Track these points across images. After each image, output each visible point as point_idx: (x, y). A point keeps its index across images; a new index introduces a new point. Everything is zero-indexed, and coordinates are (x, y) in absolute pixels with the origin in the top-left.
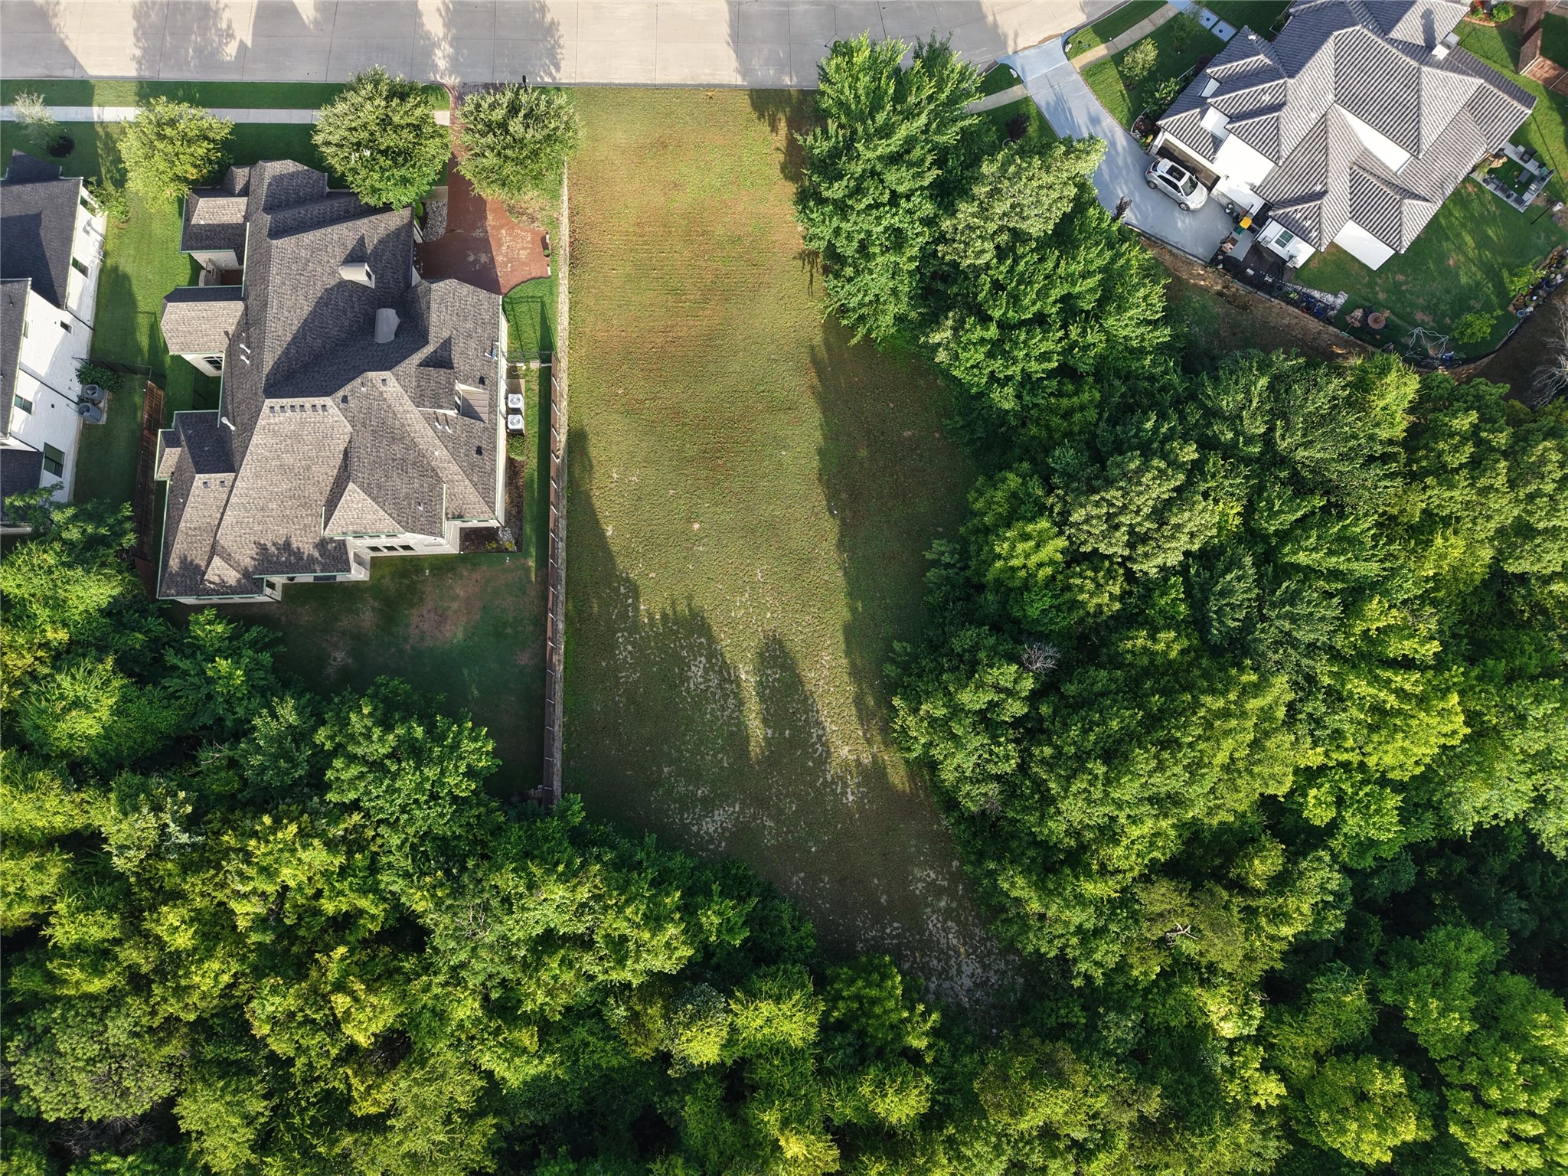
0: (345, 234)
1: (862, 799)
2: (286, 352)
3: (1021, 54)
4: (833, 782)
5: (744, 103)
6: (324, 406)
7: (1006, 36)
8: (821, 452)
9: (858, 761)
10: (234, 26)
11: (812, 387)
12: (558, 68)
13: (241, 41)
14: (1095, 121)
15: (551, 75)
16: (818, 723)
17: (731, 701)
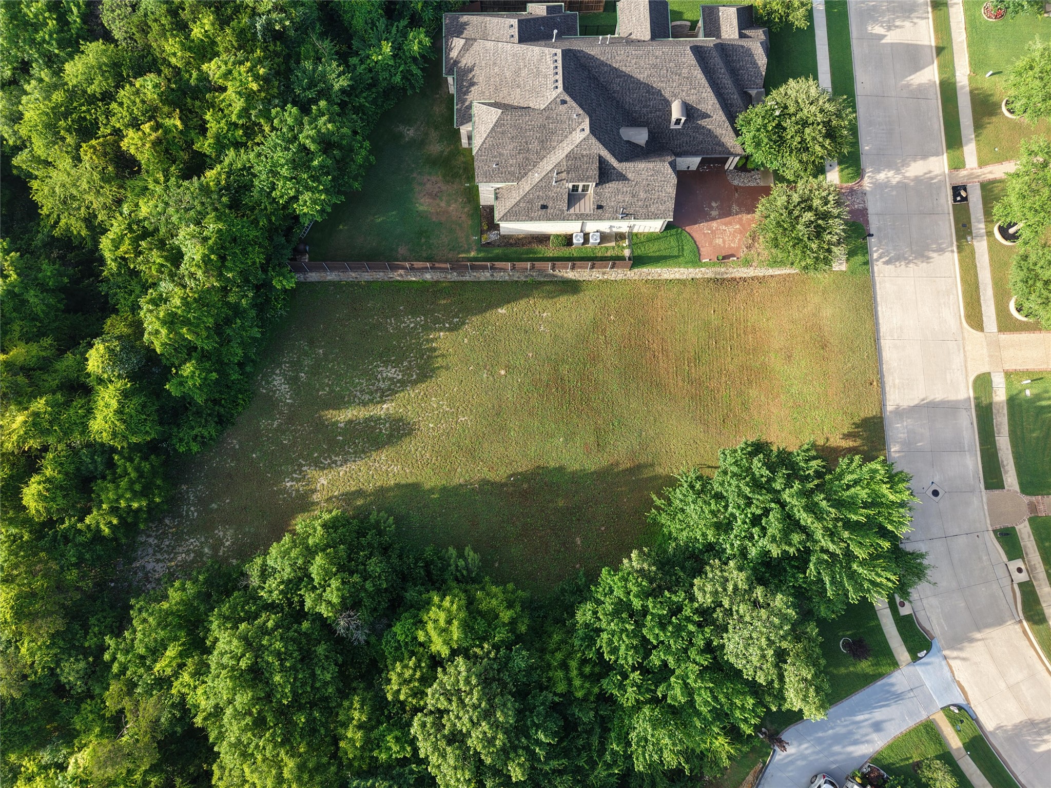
0: (708, 102)
1: (287, 493)
2: (603, 64)
3: (944, 663)
4: (301, 471)
5: (869, 411)
6: (557, 87)
7: (961, 649)
8: (561, 469)
9: (314, 491)
10: (898, 30)
11: (617, 464)
12: (887, 263)
13: (885, 36)
14: (877, 727)
15: (880, 257)
16: (346, 461)
17: (367, 397)
